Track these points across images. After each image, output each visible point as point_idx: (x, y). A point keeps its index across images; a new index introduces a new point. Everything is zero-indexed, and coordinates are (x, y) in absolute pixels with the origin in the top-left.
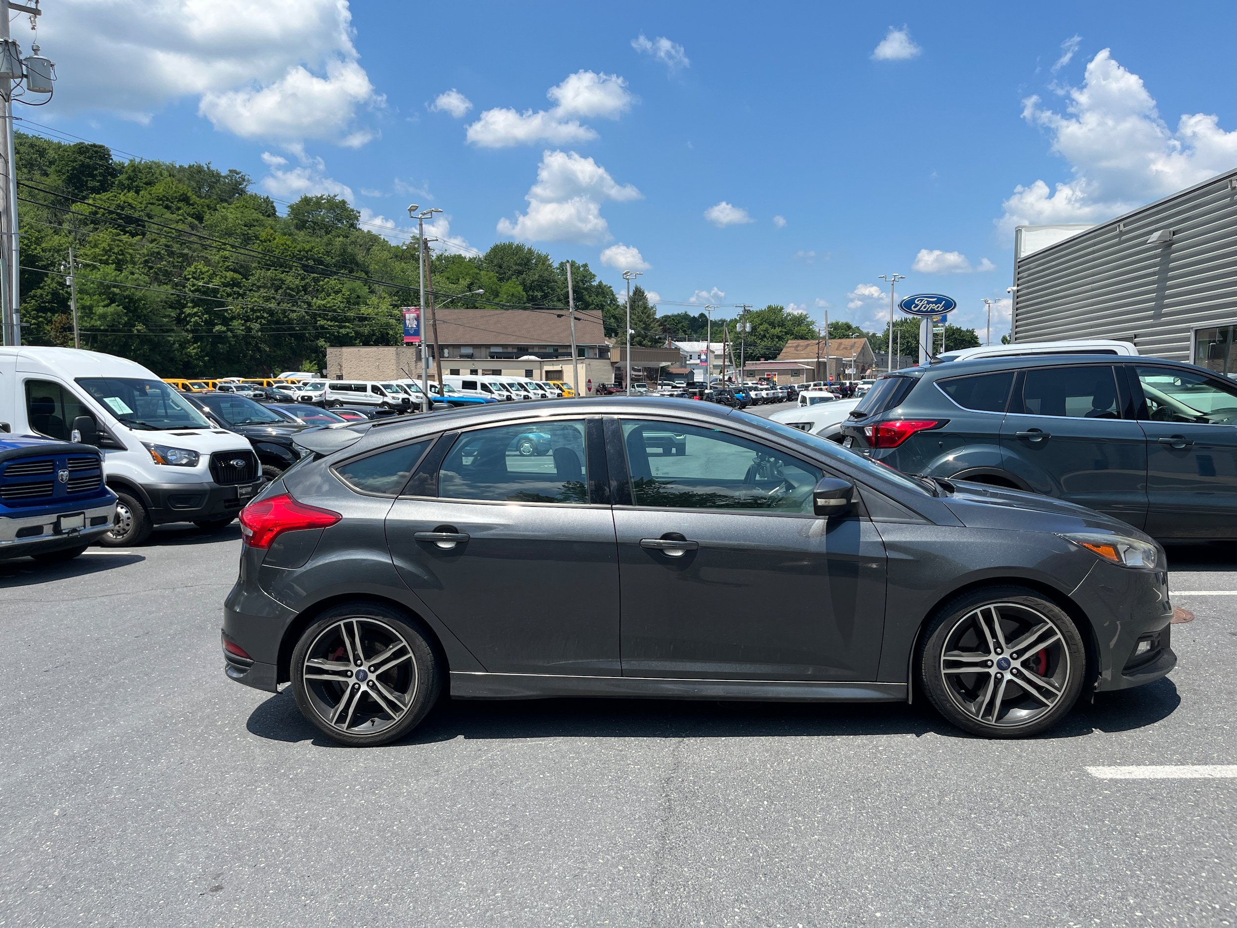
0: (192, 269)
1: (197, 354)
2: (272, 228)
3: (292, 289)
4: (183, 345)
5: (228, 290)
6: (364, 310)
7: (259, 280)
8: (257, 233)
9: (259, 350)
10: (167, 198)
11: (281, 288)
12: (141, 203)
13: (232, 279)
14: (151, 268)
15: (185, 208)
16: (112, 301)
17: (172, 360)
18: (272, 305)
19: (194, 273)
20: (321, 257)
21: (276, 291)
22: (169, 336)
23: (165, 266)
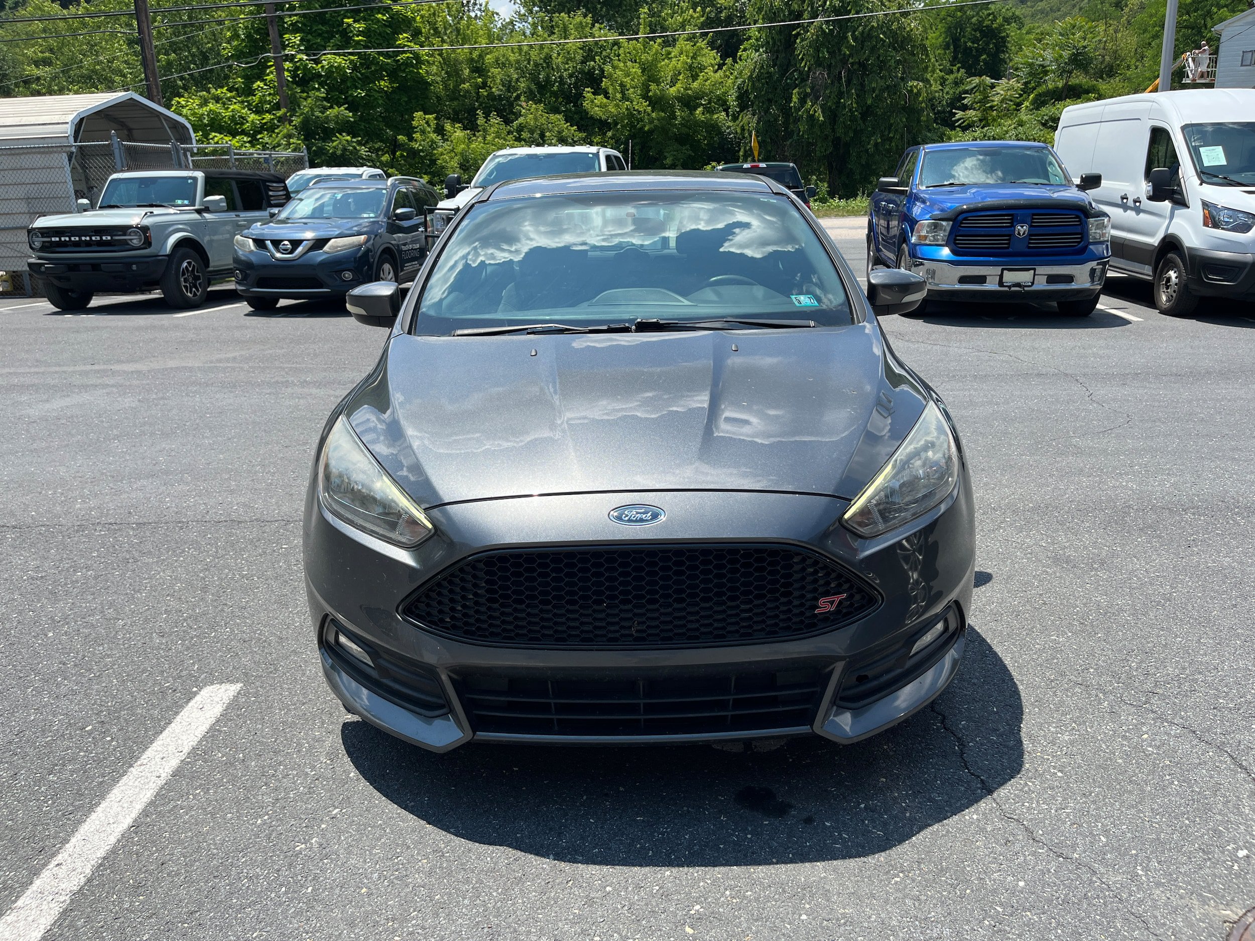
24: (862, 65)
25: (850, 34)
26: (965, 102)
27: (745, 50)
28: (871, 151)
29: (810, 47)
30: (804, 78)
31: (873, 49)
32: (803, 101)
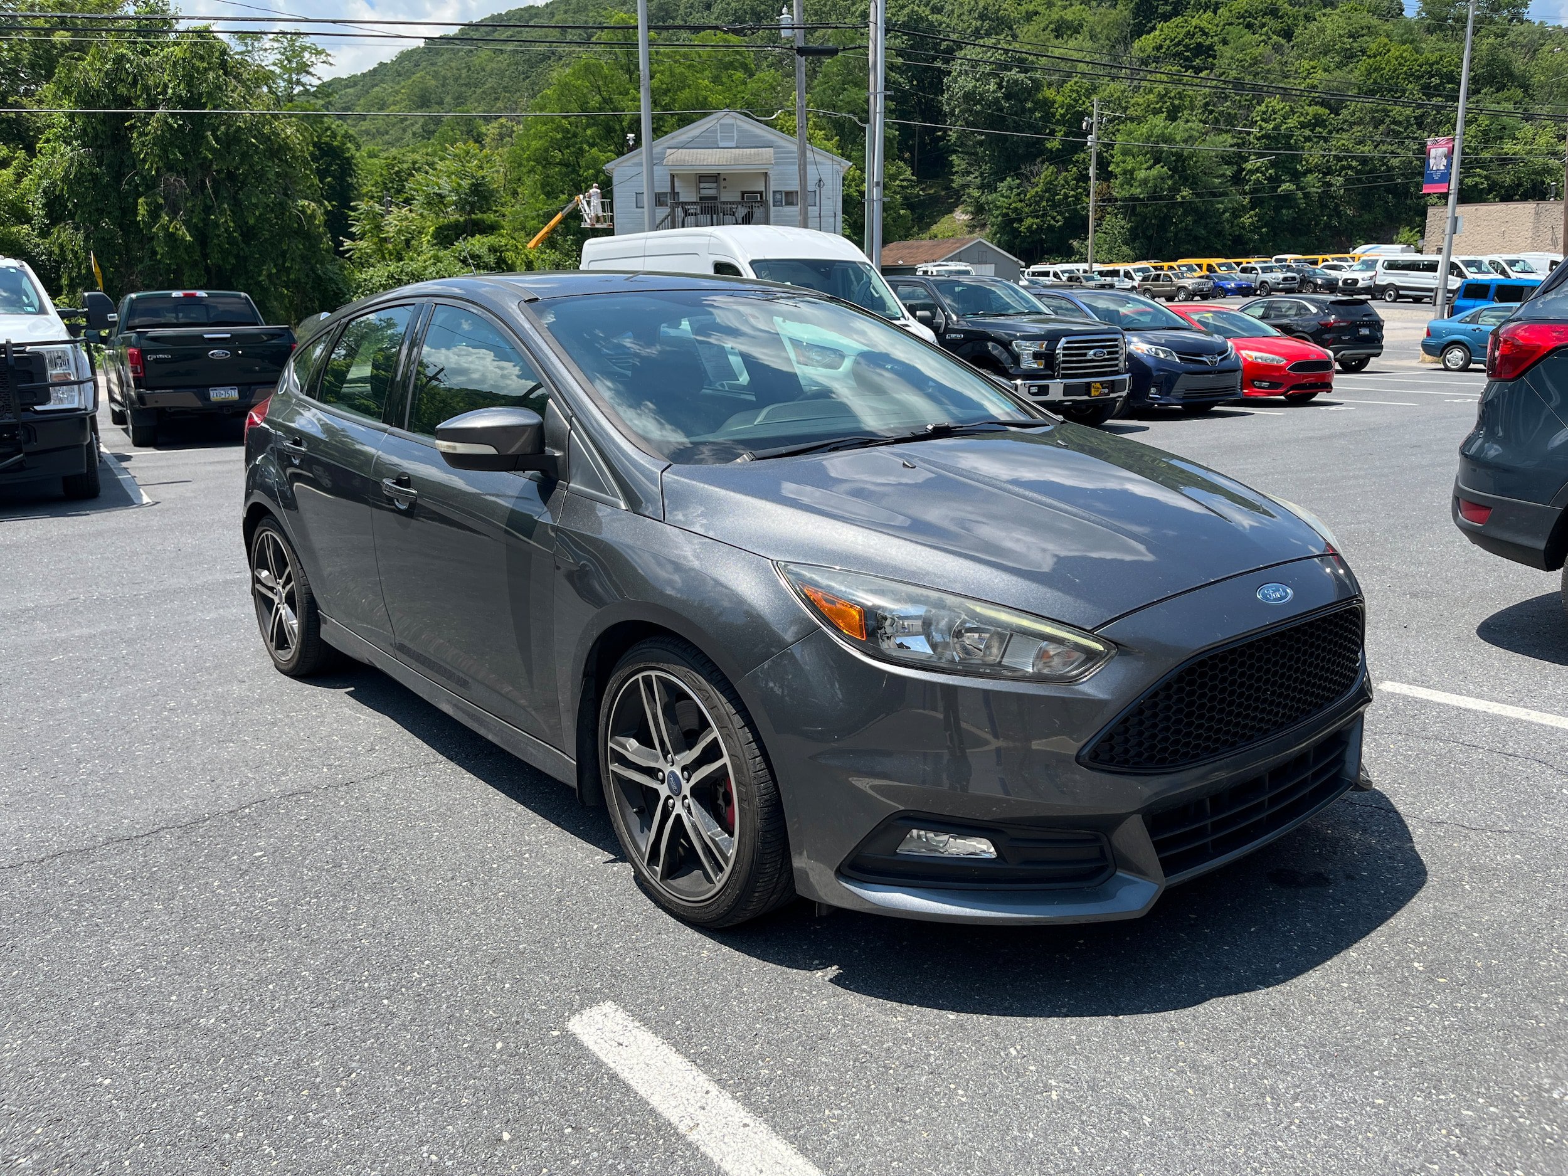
0: (1263, 108)
1: (1252, 224)
2: (1388, 36)
3: (1399, 123)
4: (1237, 213)
5: (1307, 133)
6: (1508, 147)
7: (1353, 114)
8: (1365, 46)
9: (1339, 214)
10: (1250, 13)
11: (1383, 122)
12: (1217, 26)
13: (1315, 116)
14: (1211, 112)
15: (1272, 23)
16: (1157, 161)
17: (1219, 234)
18: (1366, 149)
19: (1264, 113)
20: (1453, 71)
21: (1376, 127)
22: (1218, 203)
23: (1228, 107)
24: (231, 176)
25: (209, 133)
26: (353, 229)
27: (48, 141)
28: (266, 283)
29: (154, 144)
30: (150, 185)
31: (245, 156)
32: (154, 214)
